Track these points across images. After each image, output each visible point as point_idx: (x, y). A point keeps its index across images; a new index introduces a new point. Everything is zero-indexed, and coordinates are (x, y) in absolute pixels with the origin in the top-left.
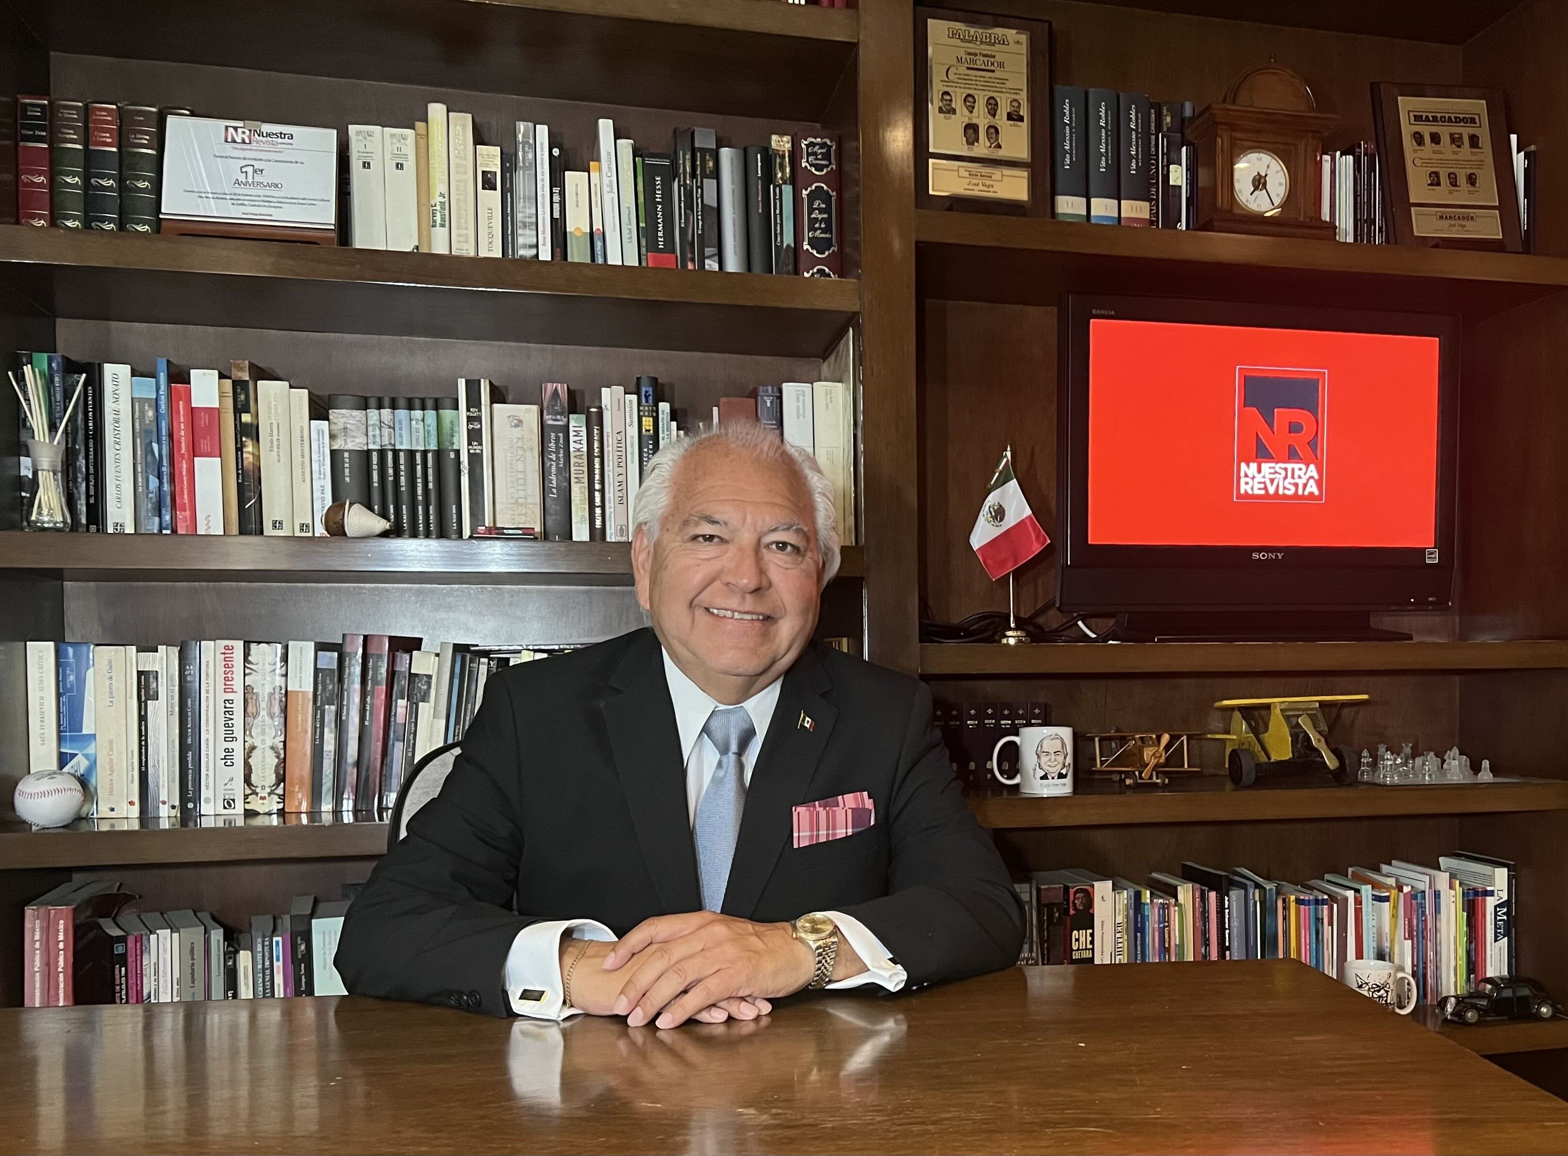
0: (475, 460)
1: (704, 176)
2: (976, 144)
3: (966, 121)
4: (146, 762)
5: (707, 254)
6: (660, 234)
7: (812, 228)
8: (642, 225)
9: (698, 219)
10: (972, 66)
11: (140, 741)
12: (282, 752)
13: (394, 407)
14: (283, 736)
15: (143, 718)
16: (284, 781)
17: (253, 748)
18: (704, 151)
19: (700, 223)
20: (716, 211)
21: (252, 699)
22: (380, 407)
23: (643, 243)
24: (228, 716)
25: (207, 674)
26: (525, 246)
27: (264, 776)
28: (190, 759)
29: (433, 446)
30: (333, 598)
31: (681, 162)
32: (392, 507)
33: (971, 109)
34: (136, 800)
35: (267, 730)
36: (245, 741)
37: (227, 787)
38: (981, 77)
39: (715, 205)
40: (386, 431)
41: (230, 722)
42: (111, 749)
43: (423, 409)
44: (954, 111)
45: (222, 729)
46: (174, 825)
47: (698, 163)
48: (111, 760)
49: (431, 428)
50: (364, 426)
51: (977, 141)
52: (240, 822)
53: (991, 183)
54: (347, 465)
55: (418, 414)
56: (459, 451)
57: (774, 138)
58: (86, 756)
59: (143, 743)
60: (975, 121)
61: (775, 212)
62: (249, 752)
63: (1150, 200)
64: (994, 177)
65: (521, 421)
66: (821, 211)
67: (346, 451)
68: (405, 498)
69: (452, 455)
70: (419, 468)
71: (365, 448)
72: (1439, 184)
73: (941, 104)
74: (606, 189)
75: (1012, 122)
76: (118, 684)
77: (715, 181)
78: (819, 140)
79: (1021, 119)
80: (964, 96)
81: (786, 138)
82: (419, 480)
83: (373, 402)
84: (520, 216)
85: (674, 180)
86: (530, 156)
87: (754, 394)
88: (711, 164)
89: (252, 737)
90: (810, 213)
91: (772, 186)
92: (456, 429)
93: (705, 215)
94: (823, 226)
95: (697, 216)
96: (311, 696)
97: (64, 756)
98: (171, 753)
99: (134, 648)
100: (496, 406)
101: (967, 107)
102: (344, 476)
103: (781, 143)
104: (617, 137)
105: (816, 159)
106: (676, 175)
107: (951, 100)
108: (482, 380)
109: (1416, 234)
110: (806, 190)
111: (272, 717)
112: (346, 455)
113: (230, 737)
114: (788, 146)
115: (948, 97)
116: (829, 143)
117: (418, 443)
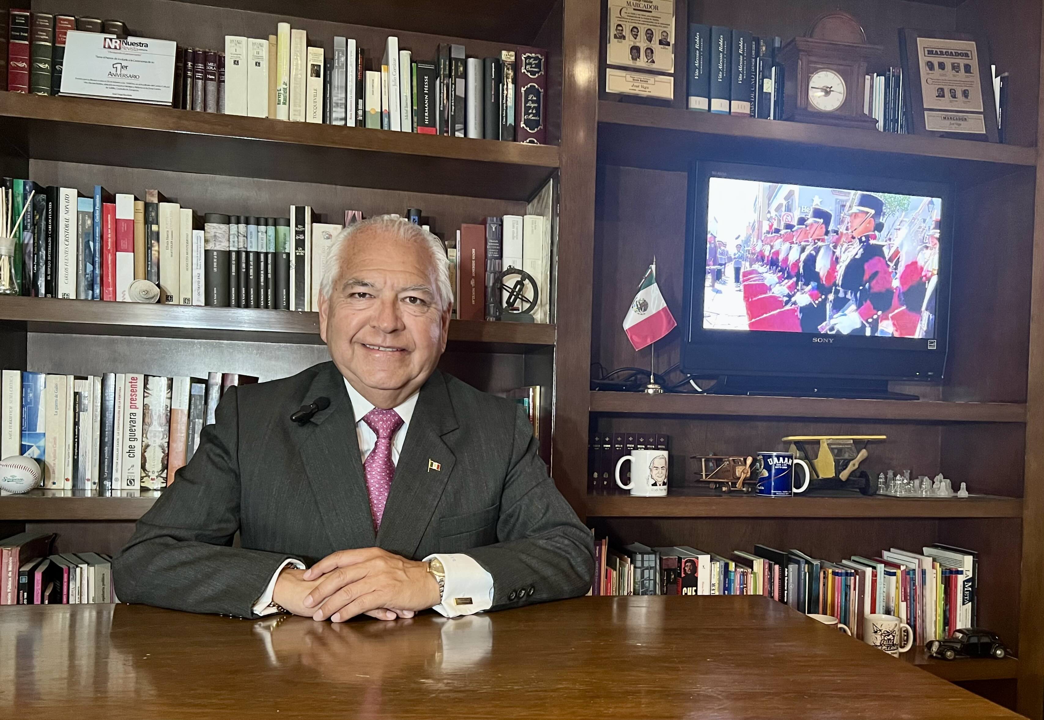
0: (300, 260)
1: (457, 76)
2: (638, 59)
3: (632, 44)
4: (78, 453)
5: (456, 128)
6: (426, 114)
7: (527, 113)
8: (415, 108)
9: (451, 105)
10: (637, 8)
11: (74, 439)
12: (166, 449)
13: (247, 223)
14: (168, 438)
15: (76, 423)
16: (167, 468)
17: (148, 446)
18: (457, 60)
19: (453, 108)
20: (464, 100)
21: (148, 413)
22: (238, 222)
23: (415, 119)
24: (132, 424)
25: (120, 396)
26: (337, 119)
27: (155, 465)
28: (106, 451)
29: (272, 250)
30: (202, 349)
31: (442, 67)
32: (243, 289)
33: (635, 36)
34: (70, 477)
35: (157, 434)
36: (142, 441)
37: (129, 471)
38: (643, 15)
39: (463, 96)
40: (241, 239)
41: (133, 428)
42: (55, 444)
43: (266, 224)
44: (624, 37)
45: (127, 433)
46: (94, 495)
47: (453, 68)
48: (55, 450)
49: (271, 238)
50: (227, 235)
51: (639, 57)
52: (137, 494)
53: (647, 86)
54: (215, 260)
55: (262, 228)
56: (289, 253)
57: (504, 53)
58: (38, 447)
59: (76, 440)
60: (638, 44)
61: (502, 101)
62: (145, 448)
63: (751, 102)
64: (649, 82)
65: (331, 235)
66: (533, 102)
67: (215, 251)
68: (252, 283)
69: (284, 256)
70: (262, 264)
71: (228, 250)
72: (943, 96)
73: (615, 33)
74: (392, 83)
75: (662, 46)
76: (61, 400)
77: (464, 80)
78: (533, 55)
79: (668, 44)
80: (631, 27)
81: (513, 53)
82: (262, 272)
83: (233, 219)
84: (334, 99)
85: (437, 79)
86: (343, 59)
87: (484, 223)
88: (461, 69)
89: (147, 439)
90: (526, 103)
91: (501, 85)
92: (288, 239)
93: (456, 103)
94: (534, 111)
95: (451, 103)
96: (186, 412)
97: (23, 447)
98: (94, 447)
99: (72, 377)
100: (314, 224)
101: (633, 35)
102: (213, 268)
103: (507, 56)
104: (400, 50)
105: (531, 67)
106: (438, 75)
107: (622, 30)
108: (306, 207)
109: (927, 128)
110: (524, 87)
111: (161, 425)
112: (215, 253)
113: (133, 438)
114: (513, 58)
115: (620, 28)
116: (540, 57)
117: (262, 248)
